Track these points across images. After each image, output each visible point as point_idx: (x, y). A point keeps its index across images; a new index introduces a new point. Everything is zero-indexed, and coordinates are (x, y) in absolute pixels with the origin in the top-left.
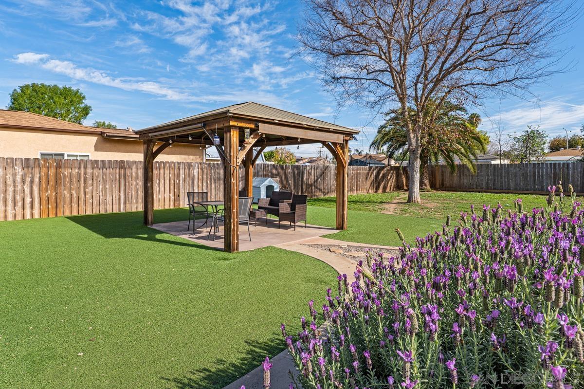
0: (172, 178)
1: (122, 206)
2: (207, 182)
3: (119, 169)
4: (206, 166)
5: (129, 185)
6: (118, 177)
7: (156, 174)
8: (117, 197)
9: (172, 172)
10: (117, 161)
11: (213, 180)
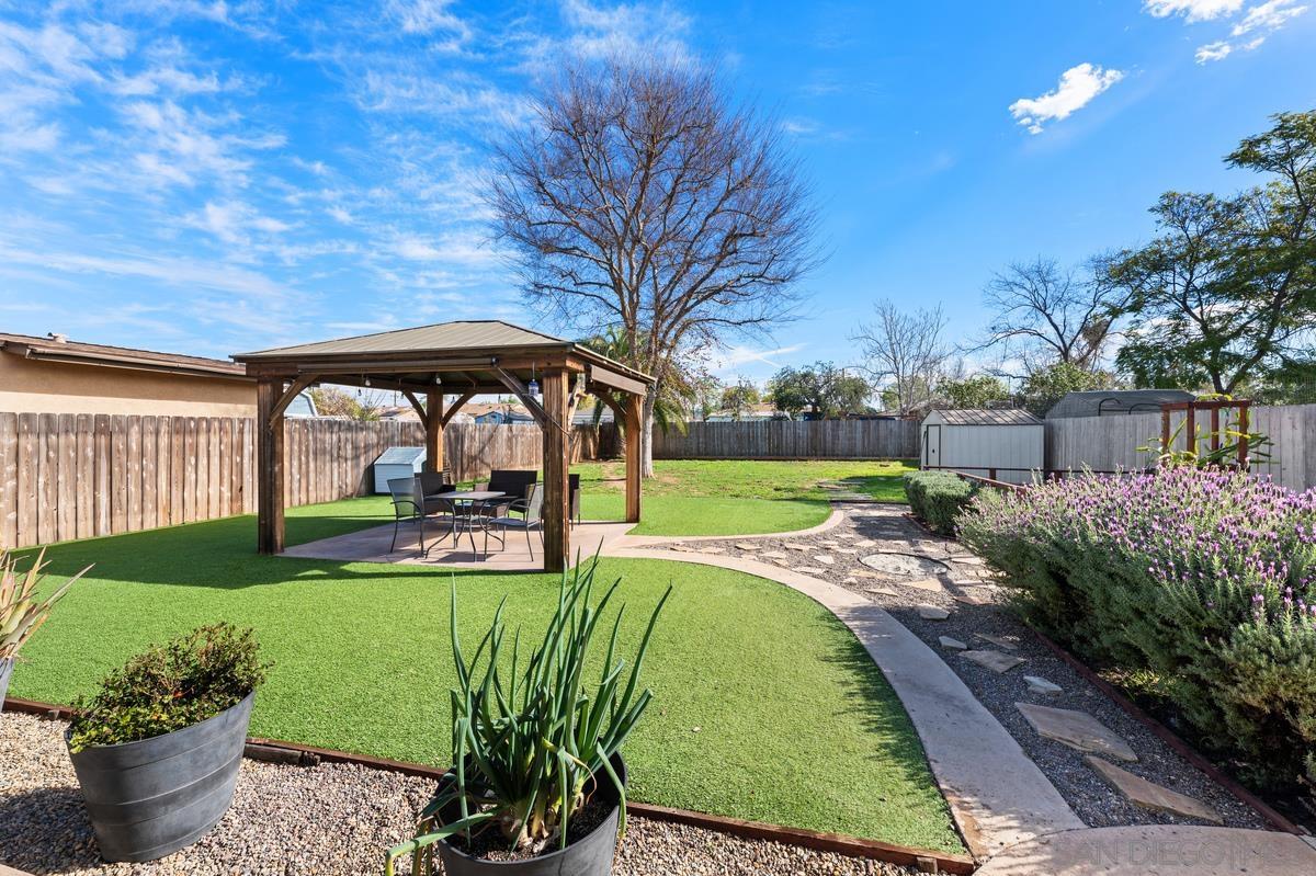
0: (227, 452)
1: (103, 521)
2: (300, 459)
3: (95, 435)
4: (297, 426)
5: (121, 472)
6: (90, 453)
7: (190, 445)
8: (90, 502)
9: (225, 440)
10: (87, 416)
11: (311, 455)
